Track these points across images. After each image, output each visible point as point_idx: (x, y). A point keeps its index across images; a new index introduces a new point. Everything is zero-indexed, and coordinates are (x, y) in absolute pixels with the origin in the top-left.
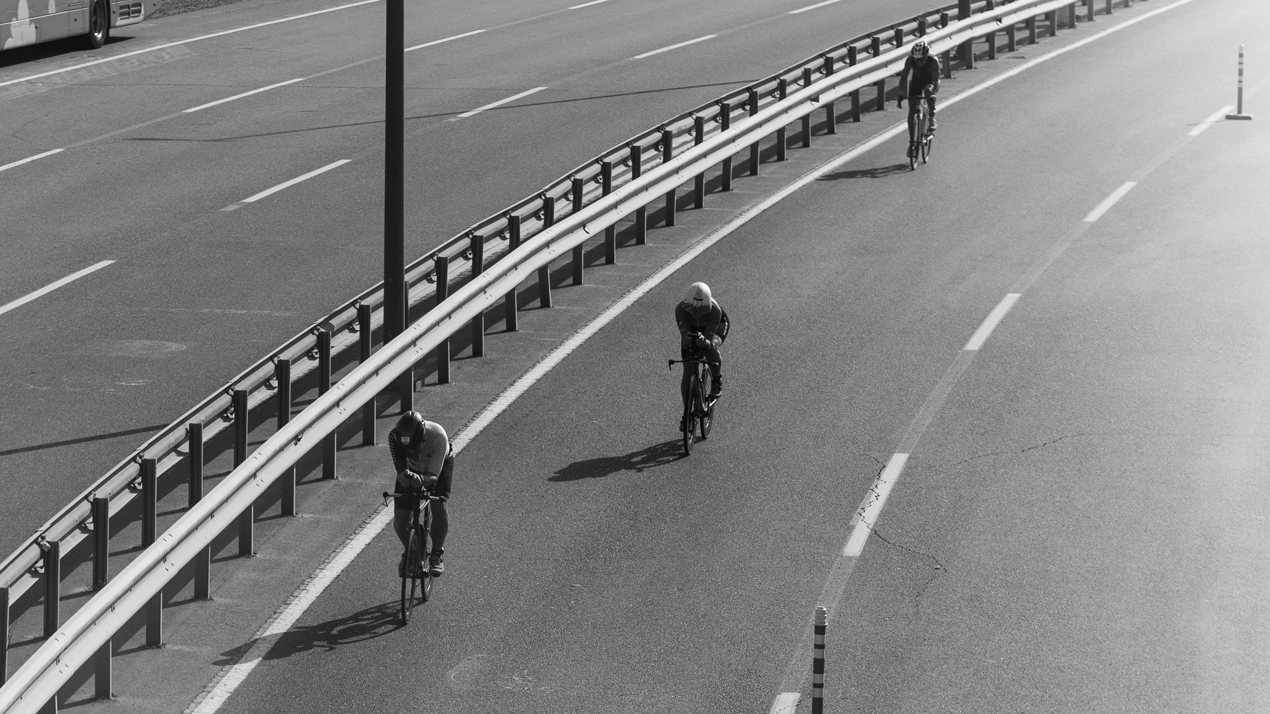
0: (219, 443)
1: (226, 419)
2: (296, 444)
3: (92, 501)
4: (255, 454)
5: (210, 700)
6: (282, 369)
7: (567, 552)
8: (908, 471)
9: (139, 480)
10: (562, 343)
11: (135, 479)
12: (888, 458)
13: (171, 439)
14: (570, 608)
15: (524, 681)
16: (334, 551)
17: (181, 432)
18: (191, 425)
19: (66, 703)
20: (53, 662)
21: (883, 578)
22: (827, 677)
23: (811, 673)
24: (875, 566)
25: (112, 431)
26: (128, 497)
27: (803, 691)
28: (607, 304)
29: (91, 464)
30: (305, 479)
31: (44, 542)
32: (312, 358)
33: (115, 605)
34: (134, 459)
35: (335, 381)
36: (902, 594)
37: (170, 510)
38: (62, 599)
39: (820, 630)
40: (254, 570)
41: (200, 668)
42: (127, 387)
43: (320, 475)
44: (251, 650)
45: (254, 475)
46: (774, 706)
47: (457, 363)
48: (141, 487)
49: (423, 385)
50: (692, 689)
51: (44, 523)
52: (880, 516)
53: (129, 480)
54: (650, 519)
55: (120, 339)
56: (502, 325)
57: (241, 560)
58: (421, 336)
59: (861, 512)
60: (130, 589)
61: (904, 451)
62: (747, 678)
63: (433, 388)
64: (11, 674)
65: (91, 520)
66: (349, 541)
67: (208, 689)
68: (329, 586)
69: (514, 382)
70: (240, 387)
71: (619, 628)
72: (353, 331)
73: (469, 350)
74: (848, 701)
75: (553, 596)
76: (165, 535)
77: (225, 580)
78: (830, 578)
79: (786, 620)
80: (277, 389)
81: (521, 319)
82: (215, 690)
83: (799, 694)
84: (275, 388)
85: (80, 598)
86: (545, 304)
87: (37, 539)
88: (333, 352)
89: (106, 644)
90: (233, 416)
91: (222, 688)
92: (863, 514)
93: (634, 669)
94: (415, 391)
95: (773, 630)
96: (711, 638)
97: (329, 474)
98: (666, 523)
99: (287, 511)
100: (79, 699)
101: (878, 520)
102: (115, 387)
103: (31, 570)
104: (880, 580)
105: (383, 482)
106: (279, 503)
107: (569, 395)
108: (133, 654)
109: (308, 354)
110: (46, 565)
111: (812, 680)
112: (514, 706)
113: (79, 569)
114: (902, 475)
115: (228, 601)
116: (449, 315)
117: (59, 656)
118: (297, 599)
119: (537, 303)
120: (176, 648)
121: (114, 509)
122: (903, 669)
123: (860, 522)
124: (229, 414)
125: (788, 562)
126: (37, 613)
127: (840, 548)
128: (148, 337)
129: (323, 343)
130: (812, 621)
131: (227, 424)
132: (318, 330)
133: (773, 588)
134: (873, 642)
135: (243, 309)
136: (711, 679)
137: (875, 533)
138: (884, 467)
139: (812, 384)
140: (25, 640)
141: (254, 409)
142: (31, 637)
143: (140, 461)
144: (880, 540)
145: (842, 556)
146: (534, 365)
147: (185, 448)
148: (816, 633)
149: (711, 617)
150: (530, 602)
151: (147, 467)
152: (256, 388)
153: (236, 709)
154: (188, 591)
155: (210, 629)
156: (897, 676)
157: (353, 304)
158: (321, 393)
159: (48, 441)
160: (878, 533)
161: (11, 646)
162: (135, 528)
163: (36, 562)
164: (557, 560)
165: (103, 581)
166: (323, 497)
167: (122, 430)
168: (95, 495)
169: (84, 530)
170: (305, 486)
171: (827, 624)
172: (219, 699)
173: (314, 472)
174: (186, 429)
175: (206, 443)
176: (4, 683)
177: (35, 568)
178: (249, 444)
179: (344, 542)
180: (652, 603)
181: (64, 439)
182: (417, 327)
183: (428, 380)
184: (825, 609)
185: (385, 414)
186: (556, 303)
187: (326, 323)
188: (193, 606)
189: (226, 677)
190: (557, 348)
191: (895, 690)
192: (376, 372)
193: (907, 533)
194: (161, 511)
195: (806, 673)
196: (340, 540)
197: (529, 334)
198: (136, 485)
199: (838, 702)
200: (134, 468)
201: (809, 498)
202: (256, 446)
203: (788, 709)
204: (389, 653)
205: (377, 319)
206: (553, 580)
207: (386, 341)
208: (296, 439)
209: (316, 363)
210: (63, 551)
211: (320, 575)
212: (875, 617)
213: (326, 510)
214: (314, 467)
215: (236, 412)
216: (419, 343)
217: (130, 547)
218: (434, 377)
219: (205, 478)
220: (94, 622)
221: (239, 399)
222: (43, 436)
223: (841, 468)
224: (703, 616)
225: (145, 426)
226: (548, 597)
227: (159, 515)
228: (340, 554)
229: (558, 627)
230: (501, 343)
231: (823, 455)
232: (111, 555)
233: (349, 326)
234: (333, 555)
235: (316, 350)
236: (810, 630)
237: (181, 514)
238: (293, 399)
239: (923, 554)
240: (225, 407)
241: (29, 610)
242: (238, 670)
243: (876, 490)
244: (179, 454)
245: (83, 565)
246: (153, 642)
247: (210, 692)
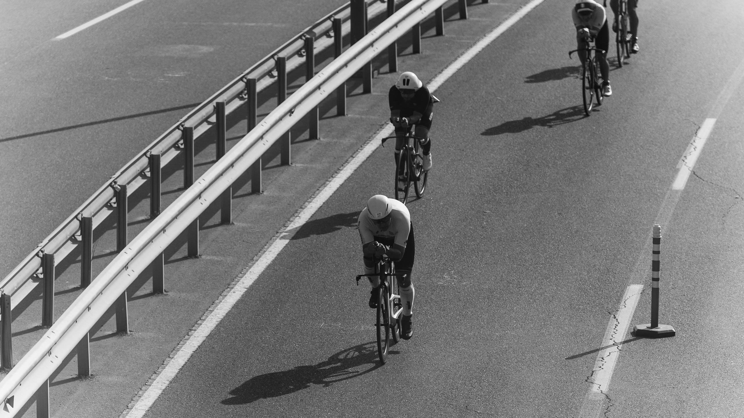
0: (237, 114)
1: (242, 99)
2: (290, 115)
3: (149, 156)
4: (262, 122)
5: (233, 294)
6: (280, 64)
7: (480, 188)
8: (716, 131)
9: (182, 141)
10: (475, 43)
11: (179, 141)
12: (702, 122)
13: (204, 113)
14: (483, 227)
15: (452, 278)
16: (318, 190)
17: (210, 108)
18: (218, 103)
19: (133, 297)
20: (123, 269)
21: (700, 204)
22: (662, 273)
23: (651, 271)
24: (694, 196)
25: (163, 108)
26: (174, 154)
27: (645, 283)
28: (506, 16)
29: (148, 131)
30: (297, 140)
31: (116, 186)
32: (301, 56)
33: (166, 229)
34: (178, 127)
35: (317, 71)
36: (713, 215)
37: (204, 162)
38: (129, 225)
39: (656, 241)
40: (262, 203)
41: (226, 272)
42: (172, 77)
43: (308, 137)
44: (261, 259)
45: (261, 137)
46: (625, 294)
47: (402, 58)
48: (183, 147)
49: (379, 73)
50: (568, 282)
51: (116, 172)
52: (697, 162)
53: (174, 142)
54: (538, 165)
55: (167, 44)
56: (433, 31)
57: (253, 197)
58: (377, 40)
59: (684, 159)
60: (176, 217)
61: (713, 116)
62: (606, 275)
63: (385, 76)
64: (95, 277)
65: (148, 169)
66: (328, 182)
67: (231, 286)
68: (315, 213)
69: (442, 71)
70: (251, 77)
71: (518, 241)
72: (329, 36)
73: (410, 49)
74: (677, 290)
75: (471, 219)
76: (200, 180)
77: (242, 211)
78: (663, 205)
79: (633, 234)
80: (276, 78)
81: (446, 27)
82: (236, 287)
83: (643, 286)
84: (275, 77)
85: (141, 224)
86: (463, 17)
87: (111, 183)
88: (315, 51)
89: (160, 256)
90: (247, 97)
91: (241, 286)
92: (686, 161)
93: (528, 269)
94: (373, 77)
95: (625, 241)
96: (581, 247)
97: (313, 136)
98: (549, 167)
99: (285, 162)
100: (142, 294)
101: (696, 164)
102: (164, 77)
103: (108, 205)
104: (698, 206)
105: (352, 141)
106: (279, 156)
107: (480, 80)
108: (179, 263)
109: (298, 53)
110: (118, 201)
111: (651, 276)
112: (444, 296)
113: (140, 204)
114: (711, 133)
115: (244, 225)
116: (396, 25)
117: (127, 264)
118: (293, 223)
119: (457, 16)
120: (208, 258)
121: (164, 162)
122: (714, 267)
123: (684, 166)
124: (243, 95)
125: (634, 194)
126: (112, 235)
127: (670, 184)
128: (187, 43)
129: (308, 45)
130: (651, 235)
131: (242, 102)
132: (305, 36)
133: (624, 212)
134: (693, 249)
135: (253, 22)
136: (581, 276)
137: (694, 174)
138: (699, 128)
139: (649, 71)
140: (104, 253)
141: (262, 92)
142: (108, 251)
143: (182, 128)
144: (697, 178)
145: (671, 190)
146: (456, 59)
147: (213, 119)
148: (654, 243)
149: (581, 233)
150: (455, 223)
151: (187, 133)
152: (262, 77)
153: (251, 299)
154: (217, 218)
155: (232, 244)
156: (710, 272)
157: (329, 18)
158: (308, 80)
159: (117, 115)
160: (696, 173)
161: (94, 258)
162: (179, 175)
163: (111, 199)
164: (474, 195)
165: (158, 212)
166: (310, 152)
167: (169, 107)
168: (151, 152)
169: (144, 176)
170: (297, 144)
171: (661, 237)
172: (239, 293)
173: (303, 135)
174: (214, 106)
175: (228, 116)
176: (90, 283)
177: (110, 204)
178: (258, 116)
179: (324, 183)
180: (540, 223)
181: (129, 114)
182: (374, 33)
183: (382, 70)
184: (660, 227)
185: (353, 93)
186: (470, 16)
187: (310, 32)
188: (220, 228)
189: (244, 278)
190: (471, 47)
191: (709, 282)
192: (346, 65)
193: (716, 173)
194: (197, 163)
195: (647, 271)
196: (322, 182)
197: (452, 38)
198: (180, 145)
199: (669, 291)
200: (178, 134)
201: (648, 149)
202: (262, 117)
203: (635, 296)
204: (357, 260)
205: (346, 28)
206: (471, 208)
207: (353, 43)
208: (291, 112)
209: (303, 59)
210: (130, 191)
211: (309, 206)
212: (695, 232)
213: (312, 161)
214: (303, 131)
215: (248, 93)
216: (376, 45)
217: (176, 188)
218: (386, 68)
219: (227, 140)
220: (151, 240)
221: (251, 85)
222: (114, 113)
223: (670, 129)
224: (576, 232)
225: (185, 104)
226: (467, 219)
227: (196, 166)
228: (322, 192)
229: (474, 241)
230: (432, 44)
231: (657, 120)
232: (162, 194)
233: (326, 33)
234: (317, 192)
235: (303, 50)
236: (650, 241)
237: (211, 165)
238: (289, 83)
239: (727, 188)
240: (240, 90)
241: (107, 232)
242: (252, 273)
243: (694, 144)
244: (209, 123)
245: (144, 201)
246: (193, 254)
247: (232, 288)
